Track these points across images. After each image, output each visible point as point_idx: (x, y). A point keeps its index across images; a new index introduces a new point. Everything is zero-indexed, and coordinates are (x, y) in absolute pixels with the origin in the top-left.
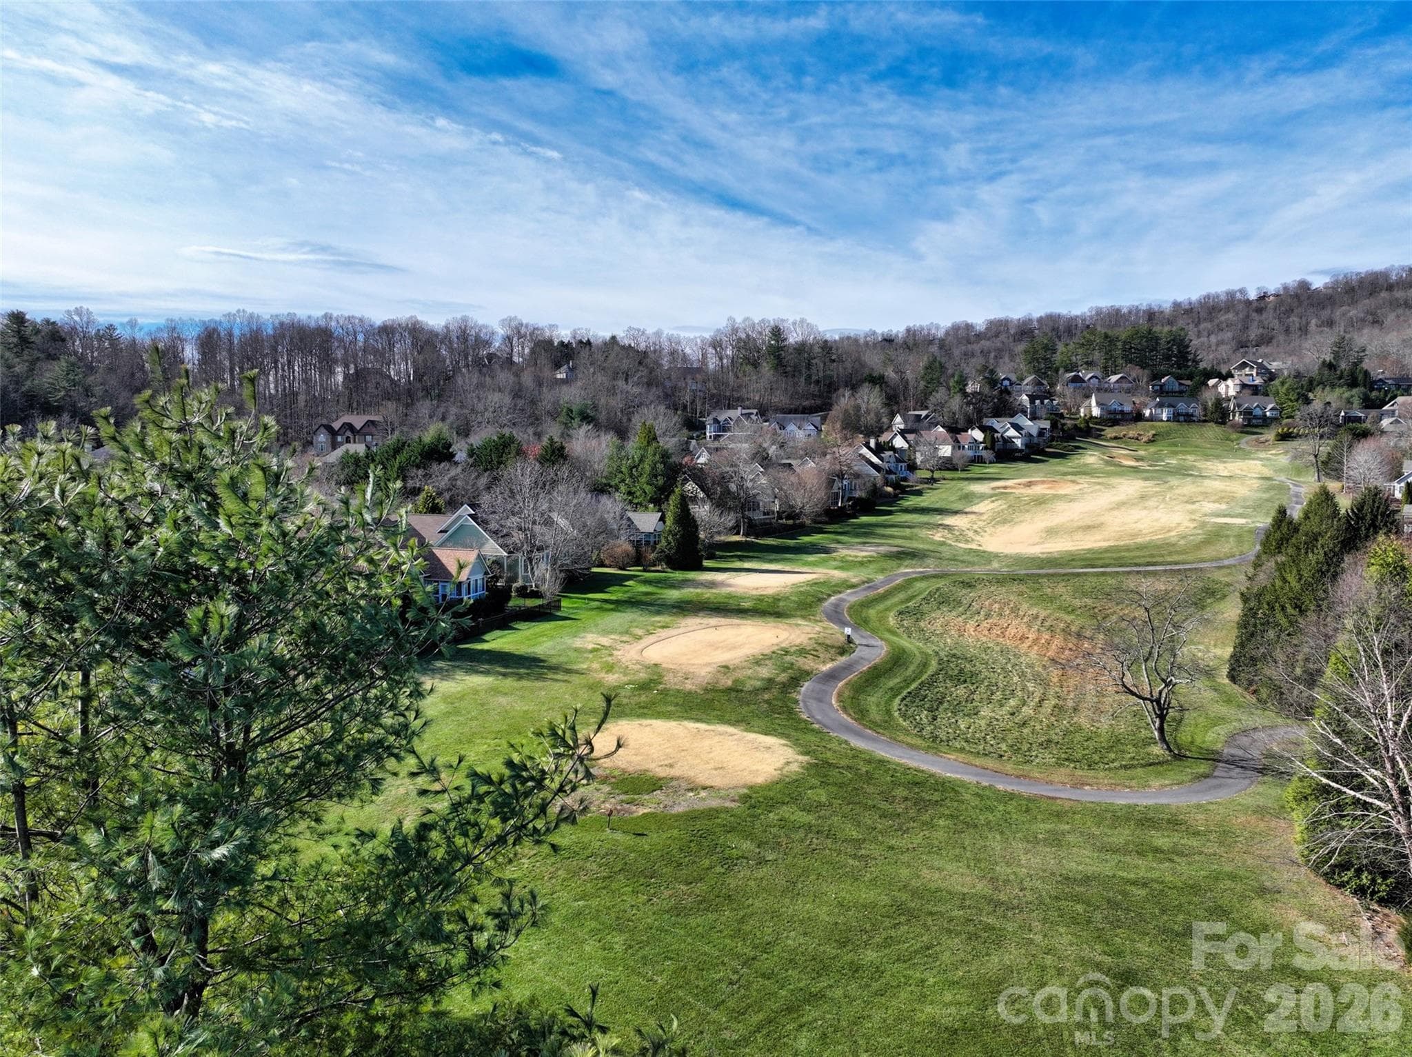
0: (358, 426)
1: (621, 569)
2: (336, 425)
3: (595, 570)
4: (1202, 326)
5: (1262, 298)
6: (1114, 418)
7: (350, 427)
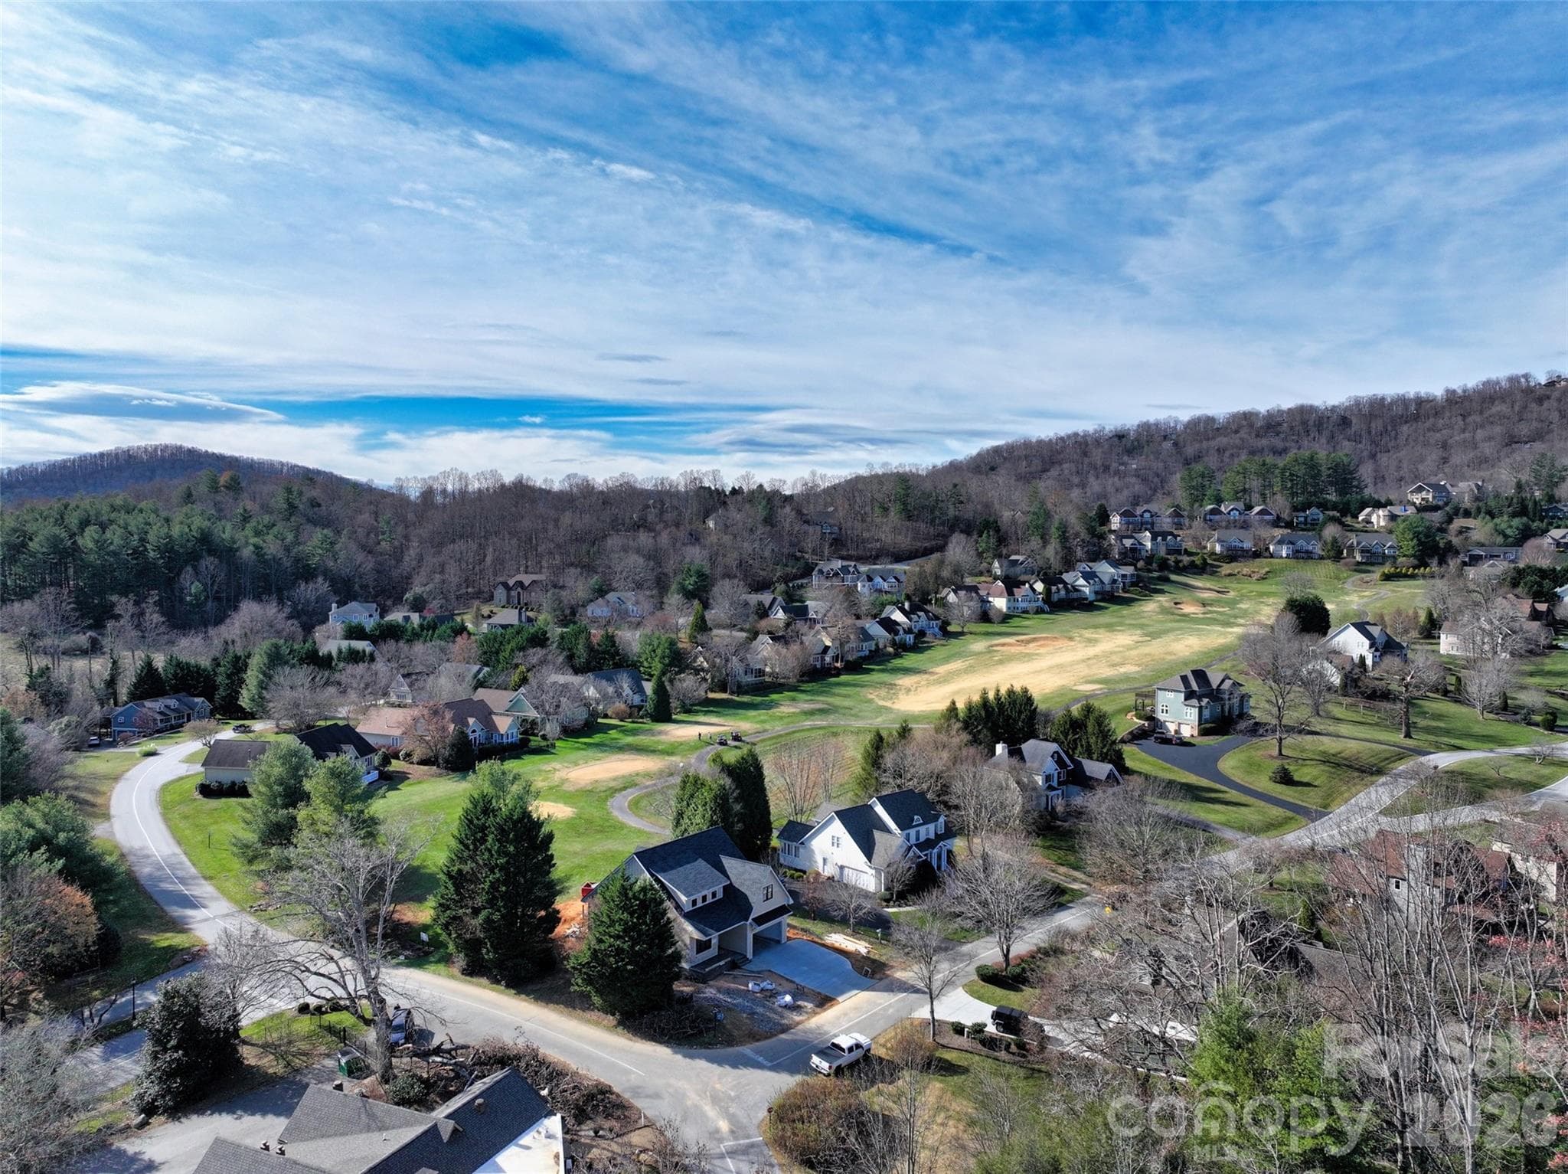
0: (527, 584)
1: (622, 720)
2: (511, 582)
3: (599, 720)
4: (1470, 419)
5: (1551, 384)
6: (1233, 555)
7: (520, 584)
